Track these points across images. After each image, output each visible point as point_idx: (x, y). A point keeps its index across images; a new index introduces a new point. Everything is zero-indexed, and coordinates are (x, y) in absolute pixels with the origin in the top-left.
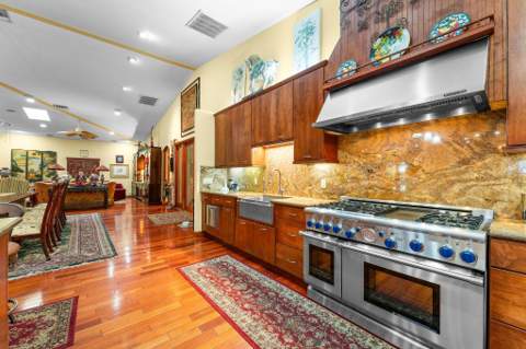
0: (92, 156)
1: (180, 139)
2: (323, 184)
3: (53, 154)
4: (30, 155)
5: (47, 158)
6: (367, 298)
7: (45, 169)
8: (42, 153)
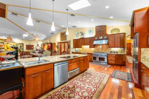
0: (32, 44)
1: (60, 42)
2: (93, 50)
3: (23, 44)
4: (18, 44)
5: (22, 45)
6: (99, 60)
7: (21, 48)
8: (20, 44)
